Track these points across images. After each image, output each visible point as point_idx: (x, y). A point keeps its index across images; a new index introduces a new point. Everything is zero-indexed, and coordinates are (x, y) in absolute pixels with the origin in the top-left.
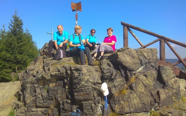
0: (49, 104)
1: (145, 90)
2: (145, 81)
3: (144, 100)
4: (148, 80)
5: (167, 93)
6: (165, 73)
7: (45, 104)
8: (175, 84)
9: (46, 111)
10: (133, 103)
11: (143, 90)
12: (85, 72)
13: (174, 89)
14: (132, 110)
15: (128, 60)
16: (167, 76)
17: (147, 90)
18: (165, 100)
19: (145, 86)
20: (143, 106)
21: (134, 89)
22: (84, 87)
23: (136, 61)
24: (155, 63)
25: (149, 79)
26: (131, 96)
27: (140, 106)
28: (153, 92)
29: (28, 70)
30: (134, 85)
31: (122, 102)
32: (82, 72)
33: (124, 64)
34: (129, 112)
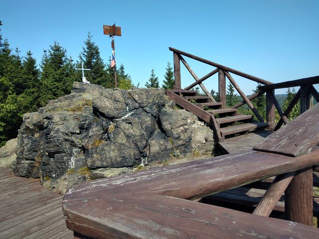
0: (34, 156)
1: (128, 141)
2: (128, 129)
3: (123, 153)
4: (132, 129)
5: (162, 145)
6: (167, 120)
7: (30, 156)
8: (184, 133)
9: (32, 163)
10: (108, 156)
11: (124, 142)
12: (57, 120)
13: (181, 140)
14: (105, 164)
15: (108, 105)
16: (170, 124)
17: (131, 141)
18: (158, 153)
19: (128, 137)
20: (122, 160)
21: (112, 139)
22: (52, 138)
23: (120, 106)
24: (151, 108)
25: (134, 128)
26: (106, 148)
27: (119, 160)
28: (139, 144)
29: (24, 117)
30: (112, 136)
31: (95, 155)
32: (53, 120)
33: (101, 110)
34: (102, 166)
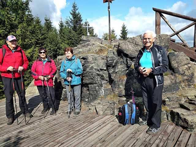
6: (175, 60)
8: (188, 71)
12: (91, 60)
13: (186, 75)
15: (131, 48)
16: (177, 63)
18: (170, 86)
22: (88, 73)
30: (134, 71)
31: (121, 86)
32: (88, 60)
33: (125, 52)
